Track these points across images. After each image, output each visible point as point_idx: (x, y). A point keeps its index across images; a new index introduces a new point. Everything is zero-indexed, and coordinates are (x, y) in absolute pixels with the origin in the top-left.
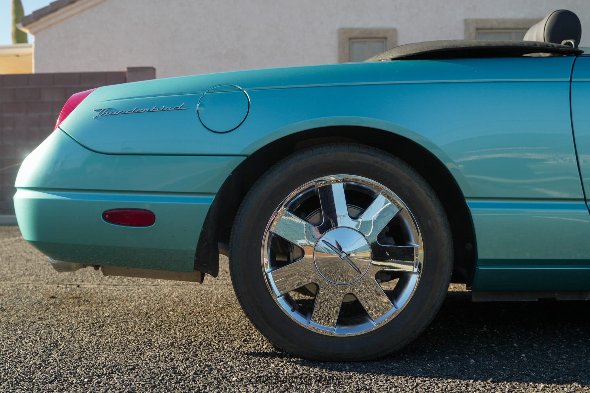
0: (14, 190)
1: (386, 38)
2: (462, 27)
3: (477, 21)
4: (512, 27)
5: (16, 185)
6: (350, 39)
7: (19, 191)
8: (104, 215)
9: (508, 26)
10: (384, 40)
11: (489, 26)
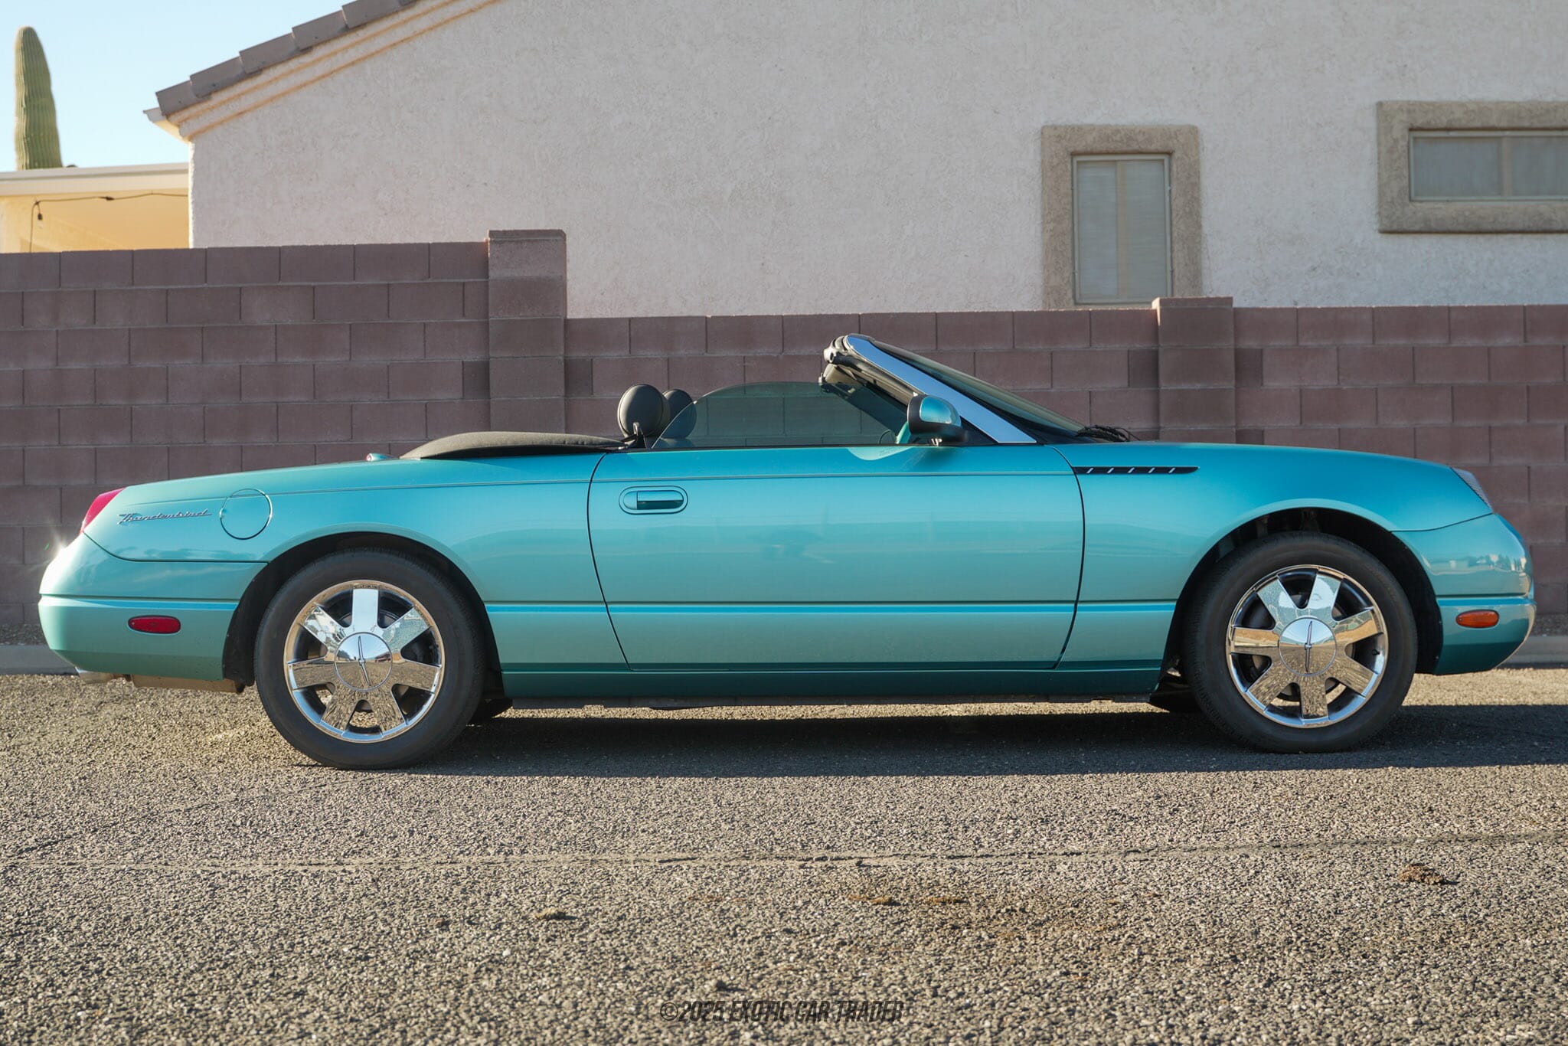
0: (39, 597)
1: (1169, 154)
2: (1371, 123)
3: (1410, 108)
4: (1504, 124)
5: (41, 591)
6: (1073, 154)
7: (43, 598)
8: (130, 622)
9: (1493, 122)
10: (1166, 158)
11: (1443, 122)
